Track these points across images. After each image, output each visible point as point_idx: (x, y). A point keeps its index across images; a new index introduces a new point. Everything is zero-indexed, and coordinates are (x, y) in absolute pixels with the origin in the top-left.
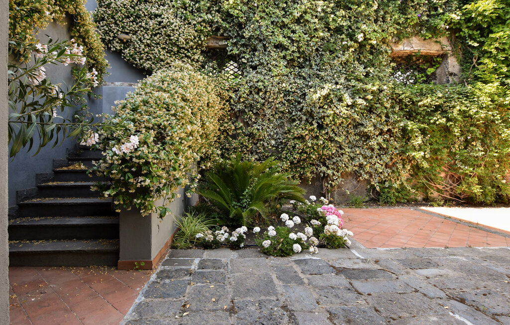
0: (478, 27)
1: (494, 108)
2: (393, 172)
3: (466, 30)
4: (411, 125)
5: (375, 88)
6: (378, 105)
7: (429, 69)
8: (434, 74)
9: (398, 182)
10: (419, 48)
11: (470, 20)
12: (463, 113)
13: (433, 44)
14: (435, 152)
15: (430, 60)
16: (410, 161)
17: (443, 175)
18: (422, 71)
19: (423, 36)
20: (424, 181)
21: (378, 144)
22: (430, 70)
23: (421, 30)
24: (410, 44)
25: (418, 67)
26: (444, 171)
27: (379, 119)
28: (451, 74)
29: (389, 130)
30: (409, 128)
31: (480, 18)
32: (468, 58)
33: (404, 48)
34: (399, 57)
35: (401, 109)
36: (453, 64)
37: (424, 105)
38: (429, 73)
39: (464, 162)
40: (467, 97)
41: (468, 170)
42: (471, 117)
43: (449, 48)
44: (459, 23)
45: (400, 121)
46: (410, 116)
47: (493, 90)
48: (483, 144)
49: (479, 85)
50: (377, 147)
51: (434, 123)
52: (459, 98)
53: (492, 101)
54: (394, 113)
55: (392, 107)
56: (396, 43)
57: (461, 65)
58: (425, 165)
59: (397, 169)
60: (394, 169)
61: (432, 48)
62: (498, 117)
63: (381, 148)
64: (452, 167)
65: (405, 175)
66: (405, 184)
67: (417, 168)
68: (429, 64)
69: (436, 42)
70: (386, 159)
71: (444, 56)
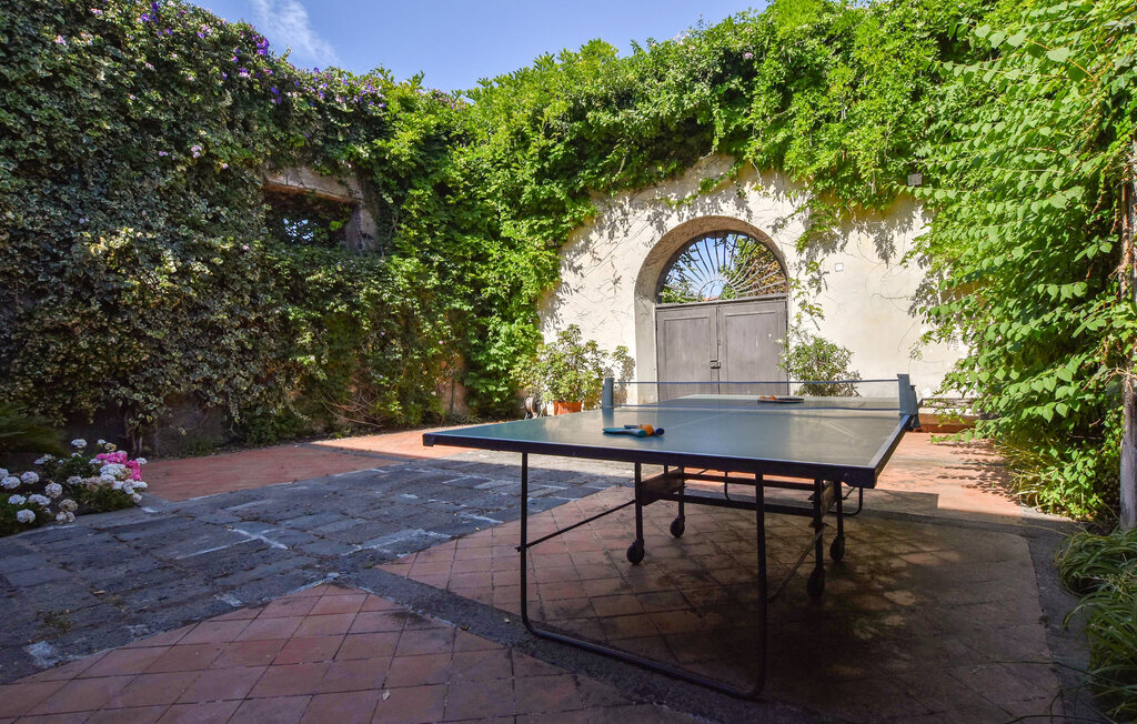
0: (394, 174)
1: (414, 293)
2: (270, 390)
3: (380, 176)
4: (294, 313)
5: (227, 247)
6: (235, 276)
7: (333, 223)
8: (341, 231)
9: (280, 406)
10: (313, 187)
11: (383, 162)
12: (370, 297)
13: (336, 184)
14: (335, 354)
15: (332, 207)
16: (299, 371)
17: (353, 390)
18: (325, 224)
19: (317, 168)
20: (323, 400)
21: (238, 343)
22: (335, 225)
23: (315, 158)
24: (297, 177)
25: (316, 215)
26: (356, 385)
27: (240, 300)
28: (365, 236)
29: (259, 320)
30: (291, 318)
31: (394, 163)
32: (385, 217)
33: (284, 180)
34: (284, 194)
35: (278, 285)
36: (366, 220)
37: (316, 282)
38: (333, 229)
39: (379, 369)
40: (379, 274)
41: (383, 379)
42: (383, 303)
43: (360, 195)
44: (369, 162)
45: (276, 306)
46: (297, 295)
47: (411, 268)
48: (404, 342)
49: (395, 259)
50: (234, 348)
51: (331, 311)
52: (367, 275)
53: (411, 283)
54: (266, 291)
55: (264, 280)
56: (273, 170)
57: (378, 225)
58: (321, 375)
59: (277, 384)
60: (271, 384)
61: (337, 193)
62: (417, 306)
63: (243, 350)
64: (365, 378)
65: (291, 395)
66: (292, 408)
67: (310, 380)
68: (333, 214)
69: (340, 183)
70: (254, 367)
71: (354, 206)
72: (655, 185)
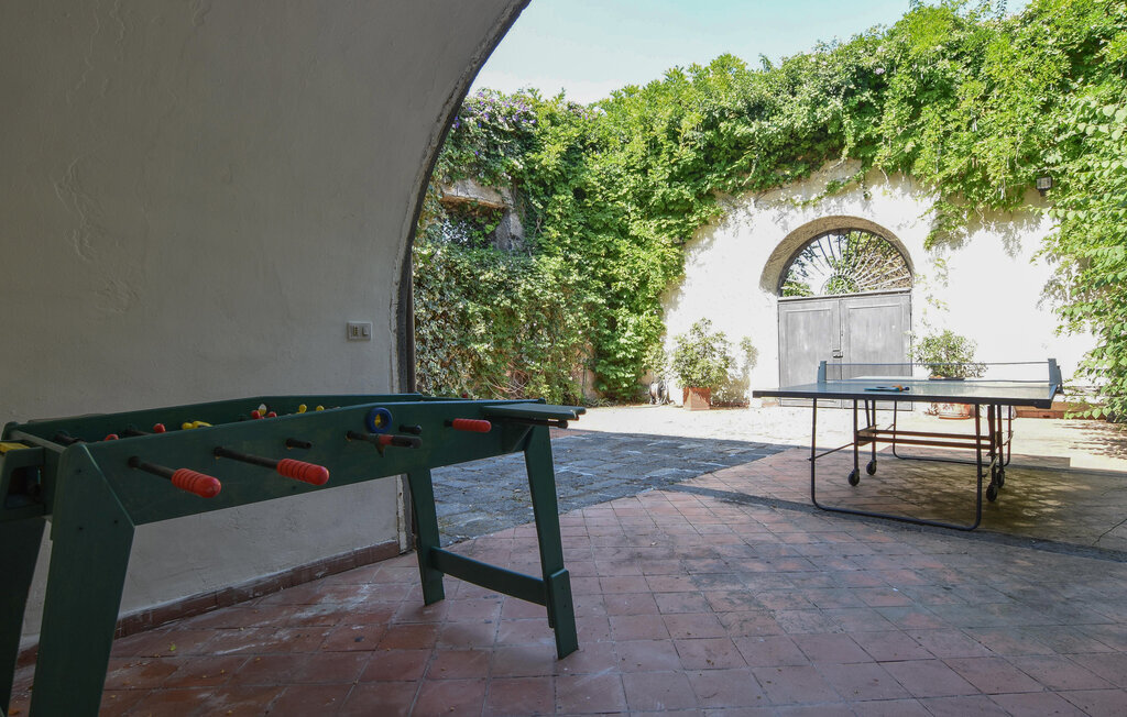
0: (541, 183)
1: (559, 289)
2: (451, 372)
3: (529, 183)
4: (473, 308)
5: (425, 252)
6: (430, 277)
7: (488, 226)
8: (493, 233)
9: (457, 387)
10: (475, 196)
11: (532, 171)
12: (528, 293)
13: (492, 192)
14: (499, 343)
15: (488, 212)
16: (471, 357)
17: (508, 374)
18: (479, 227)
19: (481, 180)
20: (488, 383)
21: (432, 333)
22: (489, 228)
23: (479, 172)
24: (464, 189)
25: (474, 220)
26: (510, 369)
27: (432, 297)
28: (514, 237)
29: (444, 313)
30: (470, 312)
31: (542, 172)
32: (532, 220)
33: (456, 192)
34: (450, 203)
35: (459, 283)
36: (515, 223)
37: (485, 281)
38: (488, 232)
39: (531, 357)
40: (532, 272)
41: (534, 365)
42: (536, 298)
43: (510, 202)
44: (521, 173)
45: (458, 301)
46: (470, 293)
47: (558, 267)
48: (550, 332)
49: (544, 258)
50: (430, 337)
51: (498, 305)
52: (523, 273)
53: (557, 280)
54: (450, 288)
55: (447, 280)
56: (449, 184)
57: (525, 227)
58: (490, 361)
59: (456, 367)
60: (452, 368)
61: (493, 200)
62: (563, 300)
63: (436, 339)
64: (518, 363)
65: (465, 375)
66: (466, 388)
67: (479, 366)
68: (486, 218)
69: (497, 191)
70: (442, 354)
71: (505, 211)
72: (781, 187)
